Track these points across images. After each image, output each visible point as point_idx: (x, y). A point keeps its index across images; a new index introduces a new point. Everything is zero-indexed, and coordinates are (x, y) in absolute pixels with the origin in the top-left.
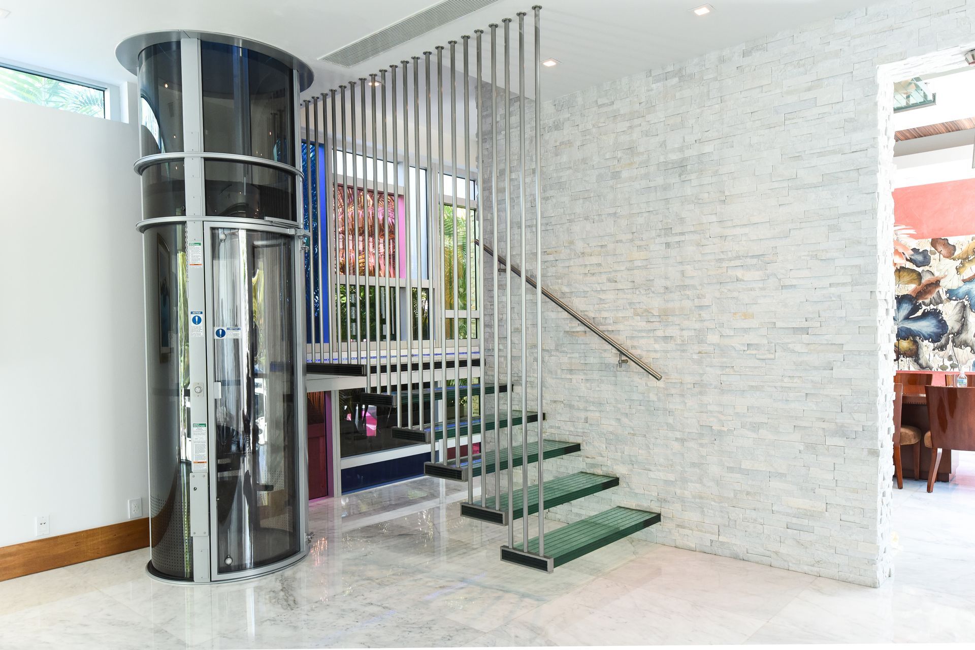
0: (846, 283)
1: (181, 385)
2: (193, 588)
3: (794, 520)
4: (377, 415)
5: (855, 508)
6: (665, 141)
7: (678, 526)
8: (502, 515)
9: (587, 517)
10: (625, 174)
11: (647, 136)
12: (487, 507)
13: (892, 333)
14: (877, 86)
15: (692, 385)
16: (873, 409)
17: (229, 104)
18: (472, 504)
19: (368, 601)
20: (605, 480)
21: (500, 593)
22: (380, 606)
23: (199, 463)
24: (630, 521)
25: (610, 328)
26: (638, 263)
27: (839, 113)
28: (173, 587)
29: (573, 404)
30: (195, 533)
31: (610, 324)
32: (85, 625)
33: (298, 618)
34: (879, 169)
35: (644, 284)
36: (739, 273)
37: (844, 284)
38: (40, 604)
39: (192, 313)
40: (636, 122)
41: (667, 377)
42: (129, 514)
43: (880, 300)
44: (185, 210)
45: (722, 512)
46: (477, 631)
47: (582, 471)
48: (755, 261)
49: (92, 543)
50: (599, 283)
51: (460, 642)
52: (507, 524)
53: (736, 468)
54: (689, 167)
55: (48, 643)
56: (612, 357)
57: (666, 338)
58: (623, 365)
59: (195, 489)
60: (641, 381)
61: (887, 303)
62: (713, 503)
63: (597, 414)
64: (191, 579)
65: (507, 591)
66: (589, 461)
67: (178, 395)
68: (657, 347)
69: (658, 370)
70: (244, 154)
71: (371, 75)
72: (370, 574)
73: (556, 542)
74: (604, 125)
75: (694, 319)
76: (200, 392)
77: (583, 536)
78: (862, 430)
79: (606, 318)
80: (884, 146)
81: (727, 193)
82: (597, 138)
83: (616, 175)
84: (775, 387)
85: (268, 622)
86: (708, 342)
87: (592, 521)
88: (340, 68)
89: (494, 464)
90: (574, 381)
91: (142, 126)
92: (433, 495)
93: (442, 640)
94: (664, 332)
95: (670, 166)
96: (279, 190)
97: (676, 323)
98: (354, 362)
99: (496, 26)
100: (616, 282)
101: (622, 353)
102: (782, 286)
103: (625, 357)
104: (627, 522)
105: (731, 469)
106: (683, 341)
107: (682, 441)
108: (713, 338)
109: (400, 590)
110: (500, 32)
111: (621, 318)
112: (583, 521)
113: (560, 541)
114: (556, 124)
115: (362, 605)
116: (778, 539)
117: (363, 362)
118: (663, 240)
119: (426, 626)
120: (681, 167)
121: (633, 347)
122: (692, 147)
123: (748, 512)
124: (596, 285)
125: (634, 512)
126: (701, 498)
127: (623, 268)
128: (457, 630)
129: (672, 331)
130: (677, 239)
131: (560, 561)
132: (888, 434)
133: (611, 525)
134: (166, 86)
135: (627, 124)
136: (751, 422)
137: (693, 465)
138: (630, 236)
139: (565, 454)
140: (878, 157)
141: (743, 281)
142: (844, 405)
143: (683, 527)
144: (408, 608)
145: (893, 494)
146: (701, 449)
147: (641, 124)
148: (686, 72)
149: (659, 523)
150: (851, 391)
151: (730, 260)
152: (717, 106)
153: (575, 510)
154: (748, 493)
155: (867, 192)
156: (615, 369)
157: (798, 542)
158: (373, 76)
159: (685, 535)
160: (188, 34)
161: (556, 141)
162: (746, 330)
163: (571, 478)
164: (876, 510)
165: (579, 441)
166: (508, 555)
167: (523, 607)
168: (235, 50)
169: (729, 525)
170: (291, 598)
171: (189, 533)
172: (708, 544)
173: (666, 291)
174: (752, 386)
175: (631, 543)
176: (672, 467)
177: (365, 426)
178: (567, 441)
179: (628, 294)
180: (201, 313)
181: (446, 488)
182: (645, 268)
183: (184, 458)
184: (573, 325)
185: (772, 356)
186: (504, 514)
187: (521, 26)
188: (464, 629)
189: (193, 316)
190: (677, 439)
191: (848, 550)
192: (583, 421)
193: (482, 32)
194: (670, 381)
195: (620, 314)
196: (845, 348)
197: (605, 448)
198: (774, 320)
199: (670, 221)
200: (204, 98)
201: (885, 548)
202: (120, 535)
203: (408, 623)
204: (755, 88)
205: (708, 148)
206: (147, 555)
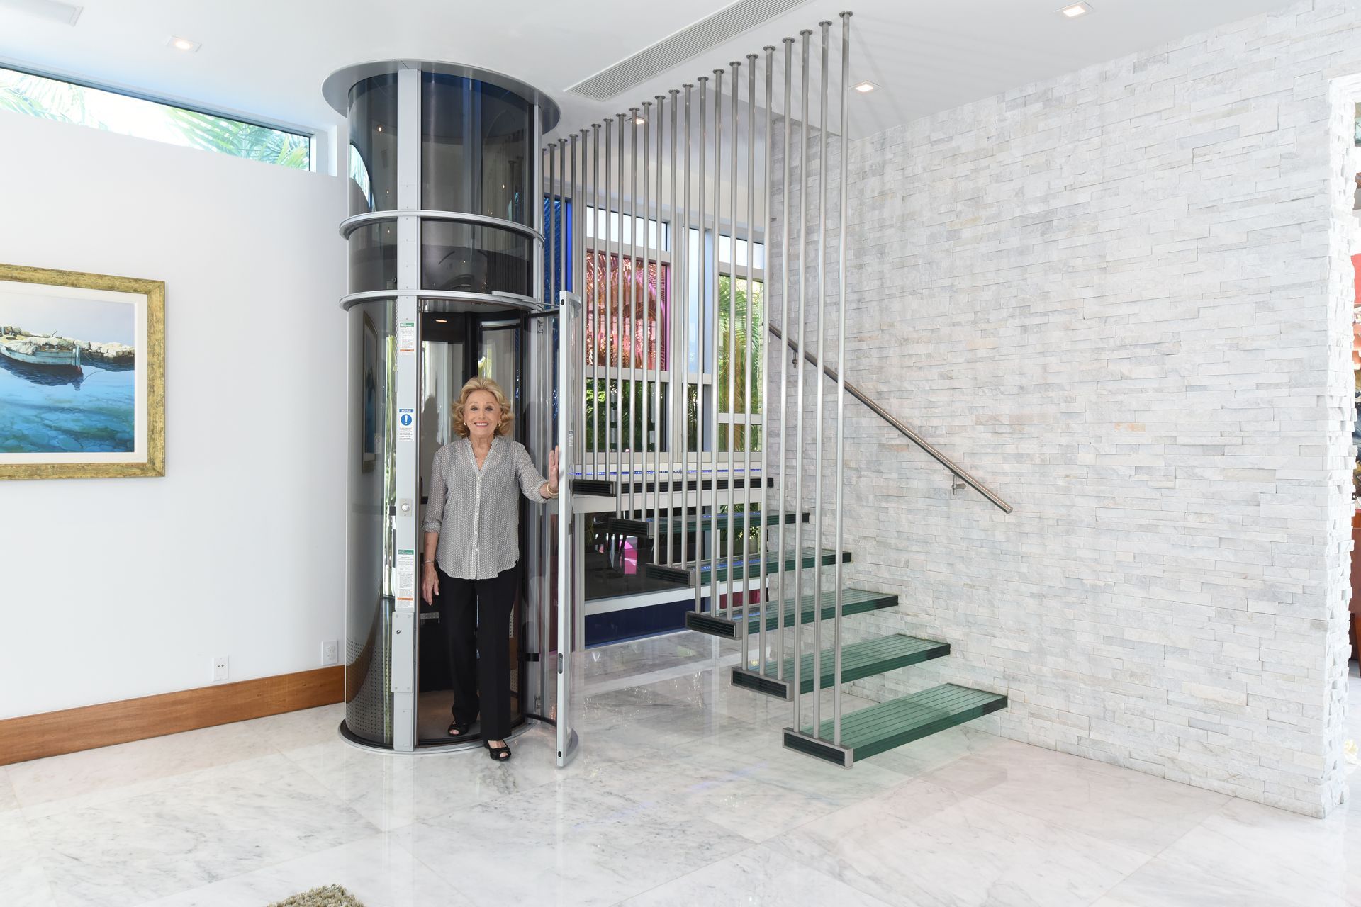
0: (1282, 383)
1: (387, 501)
2: (392, 757)
3: (1200, 716)
4: (638, 547)
5: (1290, 703)
6: (1023, 188)
7: (1032, 715)
8: (785, 686)
9: (905, 695)
10: (966, 234)
11: (997, 181)
12: (766, 675)
13: (1350, 455)
14: (1330, 107)
15: (1055, 521)
16: (1319, 563)
17: (456, 149)
18: (747, 670)
19: (607, 789)
20: (931, 647)
21: (781, 790)
22: (621, 797)
23: (403, 599)
24: (965, 703)
25: (942, 441)
26: (982, 353)
27: (1272, 146)
28: (368, 754)
29: (889, 541)
30: (396, 688)
31: (941, 436)
32: (261, 796)
33: (517, 806)
34: (1332, 224)
35: (990, 382)
36: (1125, 368)
37: (1277, 386)
38: (211, 765)
39: (400, 411)
40: (984, 162)
41: (1021, 510)
42: (321, 660)
43: (1331, 408)
44: (396, 282)
45: (1094, 698)
46: (746, 840)
47: (900, 632)
48: (1147, 351)
49: (277, 693)
50: (927, 380)
51: (722, 853)
52: (792, 699)
53: (1117, 638)
54: (1055, 223)
55: (215, 815)
56: (943, 479)
57: (1021, 457)
58: (960, 491)
59: (398, 632)
60: (983, 513)
61: (1343, 413)
62: (1082, 686)
63: (922, 557)
64: (390, 745)
65: (791, 790)
66: (909, 619)
67: (382, 514)
68: (1007, 467)
69: (1007, 500)
70: (473, 212)
71: (631, 110)
72: (611, 754)
73: (861, 727)
74: (939, 167)
75: (1060, 431)
76: (408, 510)
77: (899, 720)
78: (1302, 592)
79: (936, 427)
80: (1340, 192)
81: (1109, 258)
82: (929, 186)
83: (954, 235)
84: (1175, 528)
85: (479, 809)
86: (1079, 463)
87: (912, 700)
88: (593, 102)
89: (777, 619)
90: (891, 511)
91: (351, 179)
92: (703, 655)
93: (699, 848)
94: (1017, 447)
95: (1029, 221)
96: (512, 256)
97: (1034, 436)
98: (601, 478)
99: (792, 41)
100: (951, 378)
101: (957, 474)
102: (1186, 387)
103: (961, 479)
104: (960, 705)
105: (1108, 640)
106: (1043, 460)
107: (1041, 597)
108: (1086, 457)
109: (650, 778)
110: (798, 47)
111: (957, 428)
112: (899, 701)
113: (865, 726)
114: (874, 168)
115: (598, 794)
116: (1176, 741)
117: (613, 478)
118: (1018, 322)
119: (679, 828)
120: (1045, 222)
121: (973, 467)
122: (1060, 197)
123: (1132, 700)
124: (924, 382)
125: (970, 692)
126: (1065, 677)
127: (961, 360)
128: (720, 837)
129: (1029, 447)
130: (1037, 320)
131: (862, 753)
132: (1342, 599)
133: (937, 707)
134: (380, 129)
135: (971, 166)
136: (1138, 575)
137: (1055, 631)
138: (971, 317)
139: (876, 609)
140: (1330, 206)
141: (1131, 379)
142: (1275, 556)
143: (1039, 716)
144: (658, 802)
145: (1348, 685)
146: (1066, 610)
147: (989, 166)
148: (1052, 95)
149: (1005, 709)
150: (1286, 536)
151: (1112, 350)
152: (1096, 139)
153: (889, 685)
154: (1133, 675)
155: (1314, 256)
156: (947, 497)
157: (1206, 747)
158: (634, 111)
159: (1041, 727)
160: (406, 64)
161: (873, 191)
162: (1134, 448)
163: (884, 641)
164: (1321, 707)
165: (895, 593)
166: (792, 741)
167: (810, 812)
168: (465, 82)
169: (1105, 717)
170: (511, 779)
171: (390, 688)
172: (1074, 741)
173: (1021, 391)
174: (1141, 525)
175: (966, 735)
176: (1024, 633)
177: (623, 560)
178: (881, 592)
179: (967, 395)
180: (412, 411)
181: (721, 647)
182: (992, 359)
183: (387, 593)
184: (892, 436)
185: (1171, 484)
186: (788, 685)
187: (824, 39)
188: (729, 836)
189: (402, 414)
190: (1032, 595)
191: (1278, 762)
192: (902, 564)
193: (773, 49)
194: (1024, 514)
195: (957, 423)
196: (1279, 475)
197: (931, 602)
198: (1174, 434)
199: (1028, 296)
200: (424, 143)
201: (1335, 763)
202: (311, 685)
203: (655, 822)
204: (1151, 114)
205: (1082, 197)
206: (339, 712)
